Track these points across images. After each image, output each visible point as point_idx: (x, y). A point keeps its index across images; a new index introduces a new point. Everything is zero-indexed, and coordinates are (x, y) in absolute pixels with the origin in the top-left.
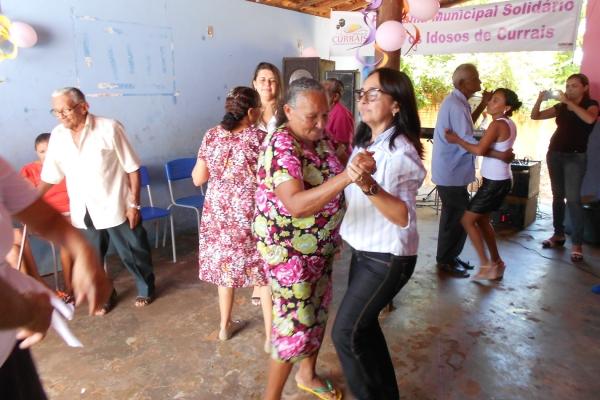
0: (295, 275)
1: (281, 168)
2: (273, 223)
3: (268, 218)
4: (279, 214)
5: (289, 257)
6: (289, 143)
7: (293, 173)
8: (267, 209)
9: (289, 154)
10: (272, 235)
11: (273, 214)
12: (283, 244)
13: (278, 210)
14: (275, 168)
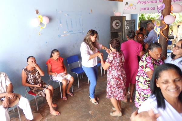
0: (149, 92)
1: (148, 67)
2: (145, 79)
3: (144, 78)
4: (147, 77)
5: (148, 88)
6: (151, 60)
7: (151, 69)
8: (143, 75)
9: (151, 63)
10: (145, 82)
11: (145, 77)
12: (148, 85)
13: (147, 76)
14: (146, 67)
